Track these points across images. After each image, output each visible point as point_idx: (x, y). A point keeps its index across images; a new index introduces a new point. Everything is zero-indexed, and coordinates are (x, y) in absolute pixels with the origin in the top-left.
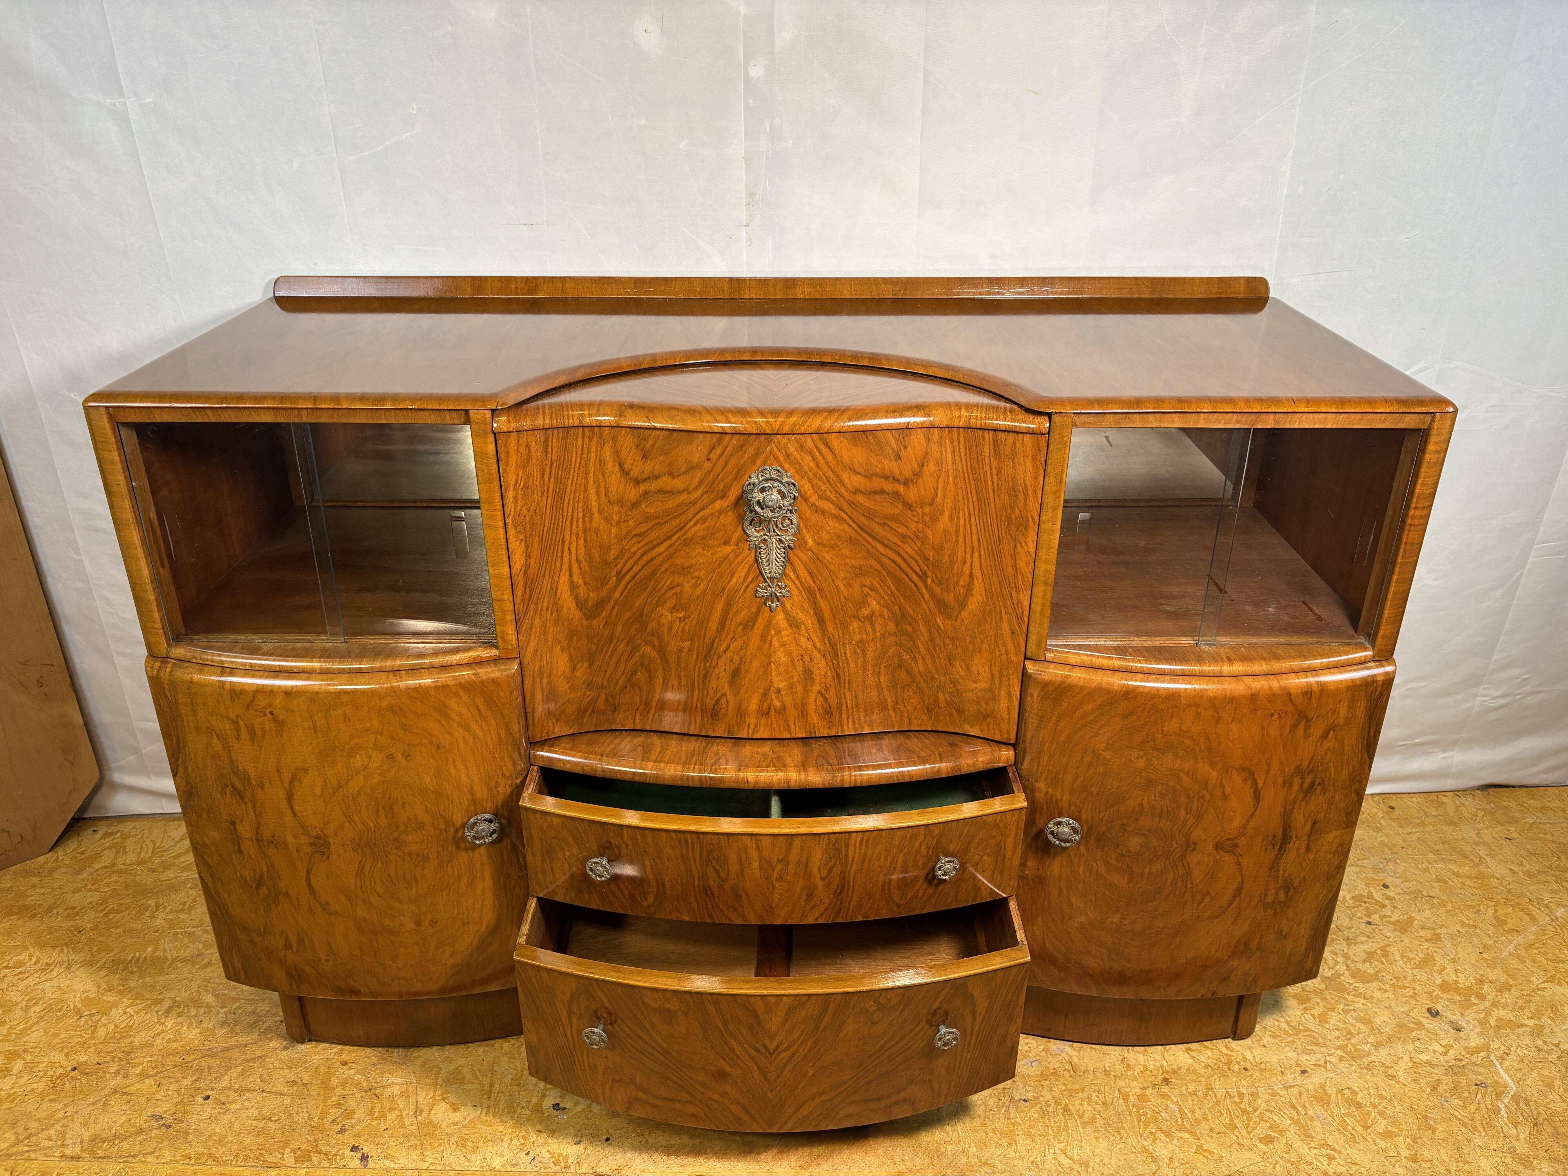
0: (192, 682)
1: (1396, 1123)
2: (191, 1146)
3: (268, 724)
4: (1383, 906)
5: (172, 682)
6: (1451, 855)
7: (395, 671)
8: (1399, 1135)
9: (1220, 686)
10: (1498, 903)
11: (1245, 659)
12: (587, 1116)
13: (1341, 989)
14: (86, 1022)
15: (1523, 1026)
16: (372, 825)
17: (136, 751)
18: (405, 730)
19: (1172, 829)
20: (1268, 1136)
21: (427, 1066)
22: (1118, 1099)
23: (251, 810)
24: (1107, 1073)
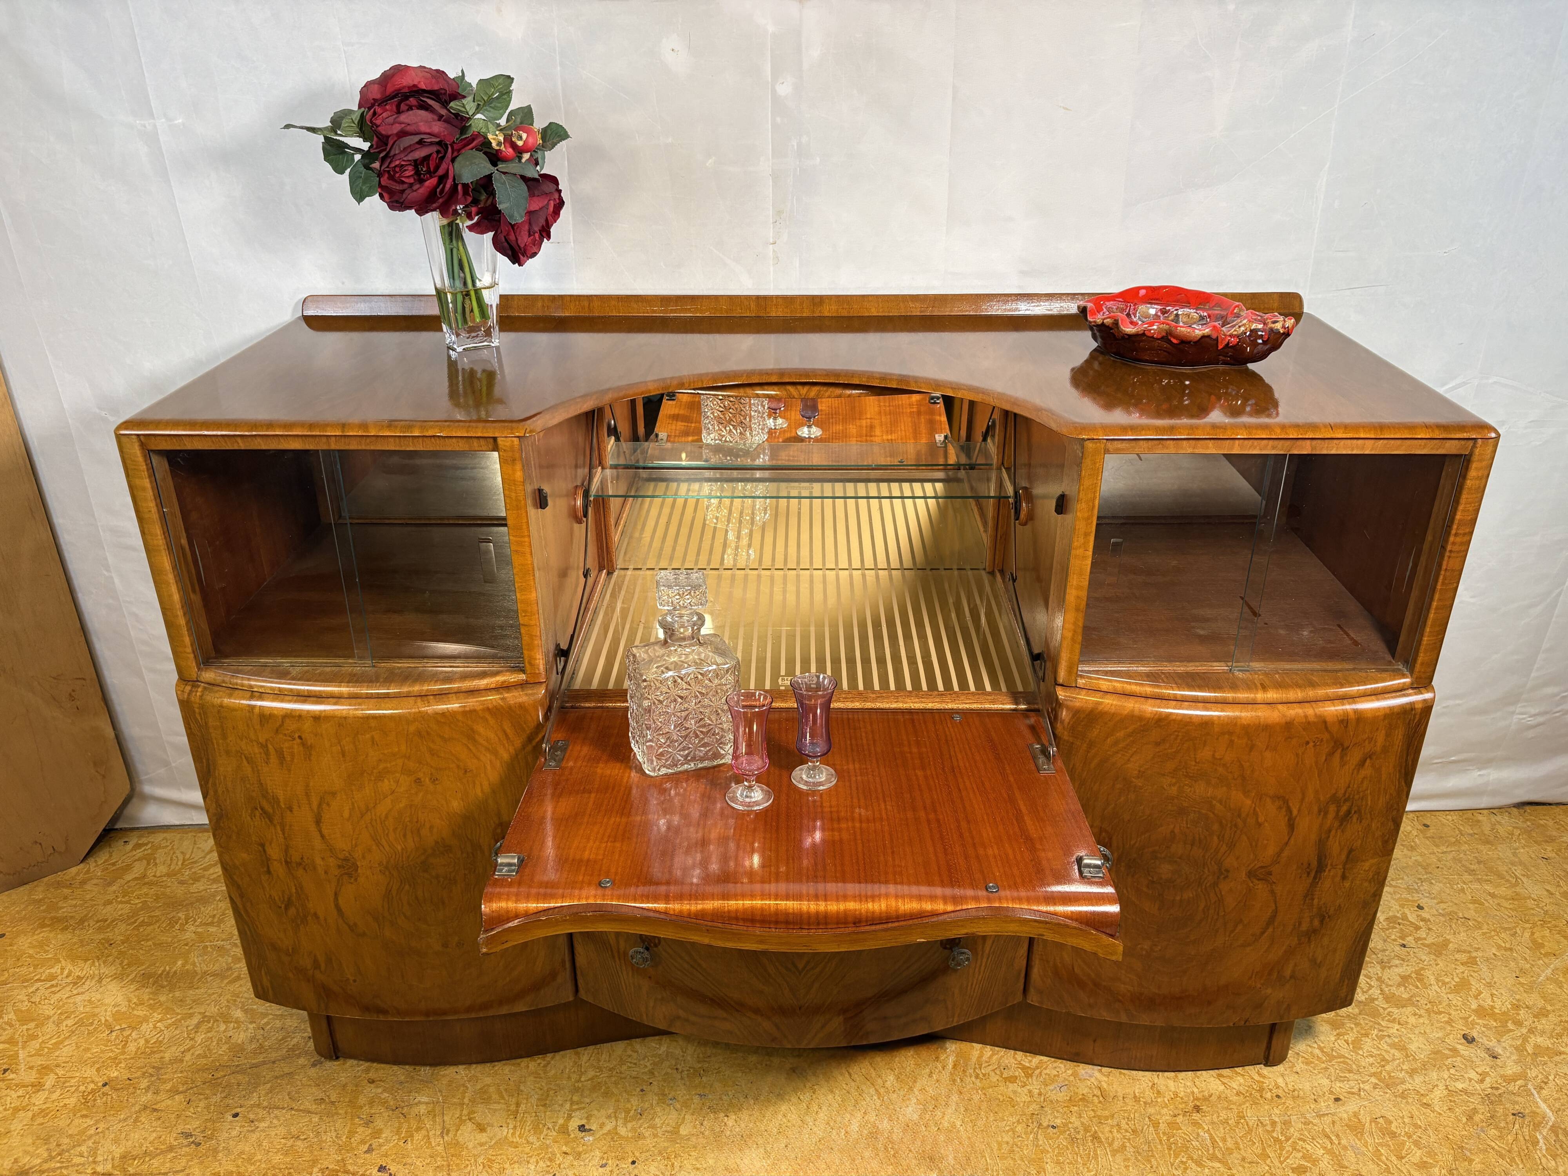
0: (221, 706)
1: (1431, 1154)
2: (220, 1164)
3: (297, 748)
4: (1418, 928)
5: (202, 706)
6: (1487, 875)
7: (423, 696)
8: (1435, 1166)
9: (1254, 714)
10: (1535, 924)
11: (1280, 686)
12: (612, 1138)
13: (1375, 1014)
14: (117, 1037)
15: (1561, 1053)
16: (399, 848)
17: (166, 764)
18: (433, 755)
19: (1204, 856)
20: (1300, 1166)
21: (454, 1085)
22: (1148, 1127)
23: (280, 832)
24: (1136, 1099)
